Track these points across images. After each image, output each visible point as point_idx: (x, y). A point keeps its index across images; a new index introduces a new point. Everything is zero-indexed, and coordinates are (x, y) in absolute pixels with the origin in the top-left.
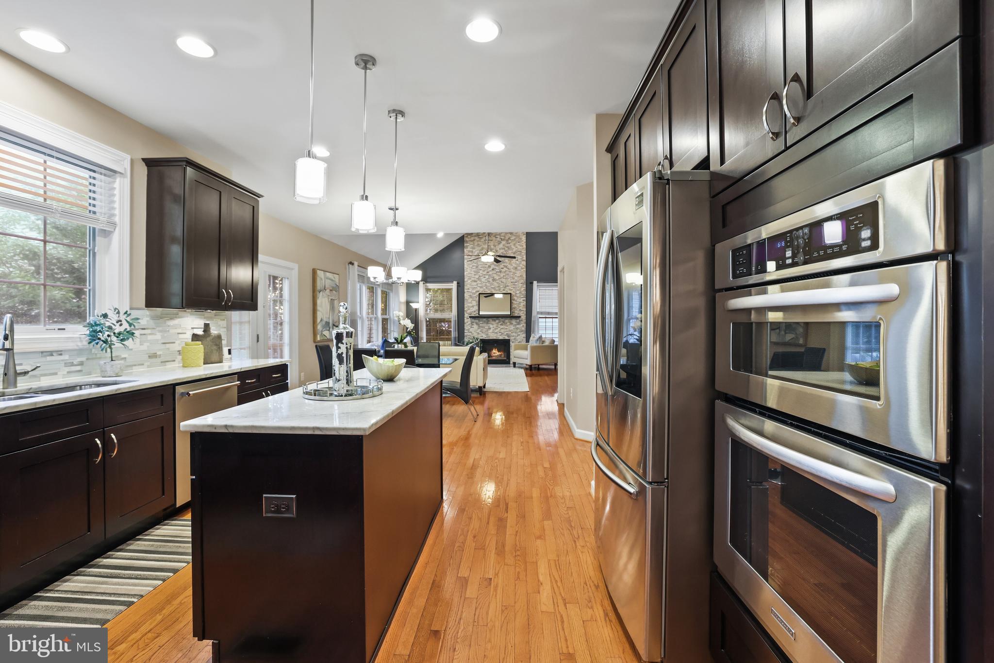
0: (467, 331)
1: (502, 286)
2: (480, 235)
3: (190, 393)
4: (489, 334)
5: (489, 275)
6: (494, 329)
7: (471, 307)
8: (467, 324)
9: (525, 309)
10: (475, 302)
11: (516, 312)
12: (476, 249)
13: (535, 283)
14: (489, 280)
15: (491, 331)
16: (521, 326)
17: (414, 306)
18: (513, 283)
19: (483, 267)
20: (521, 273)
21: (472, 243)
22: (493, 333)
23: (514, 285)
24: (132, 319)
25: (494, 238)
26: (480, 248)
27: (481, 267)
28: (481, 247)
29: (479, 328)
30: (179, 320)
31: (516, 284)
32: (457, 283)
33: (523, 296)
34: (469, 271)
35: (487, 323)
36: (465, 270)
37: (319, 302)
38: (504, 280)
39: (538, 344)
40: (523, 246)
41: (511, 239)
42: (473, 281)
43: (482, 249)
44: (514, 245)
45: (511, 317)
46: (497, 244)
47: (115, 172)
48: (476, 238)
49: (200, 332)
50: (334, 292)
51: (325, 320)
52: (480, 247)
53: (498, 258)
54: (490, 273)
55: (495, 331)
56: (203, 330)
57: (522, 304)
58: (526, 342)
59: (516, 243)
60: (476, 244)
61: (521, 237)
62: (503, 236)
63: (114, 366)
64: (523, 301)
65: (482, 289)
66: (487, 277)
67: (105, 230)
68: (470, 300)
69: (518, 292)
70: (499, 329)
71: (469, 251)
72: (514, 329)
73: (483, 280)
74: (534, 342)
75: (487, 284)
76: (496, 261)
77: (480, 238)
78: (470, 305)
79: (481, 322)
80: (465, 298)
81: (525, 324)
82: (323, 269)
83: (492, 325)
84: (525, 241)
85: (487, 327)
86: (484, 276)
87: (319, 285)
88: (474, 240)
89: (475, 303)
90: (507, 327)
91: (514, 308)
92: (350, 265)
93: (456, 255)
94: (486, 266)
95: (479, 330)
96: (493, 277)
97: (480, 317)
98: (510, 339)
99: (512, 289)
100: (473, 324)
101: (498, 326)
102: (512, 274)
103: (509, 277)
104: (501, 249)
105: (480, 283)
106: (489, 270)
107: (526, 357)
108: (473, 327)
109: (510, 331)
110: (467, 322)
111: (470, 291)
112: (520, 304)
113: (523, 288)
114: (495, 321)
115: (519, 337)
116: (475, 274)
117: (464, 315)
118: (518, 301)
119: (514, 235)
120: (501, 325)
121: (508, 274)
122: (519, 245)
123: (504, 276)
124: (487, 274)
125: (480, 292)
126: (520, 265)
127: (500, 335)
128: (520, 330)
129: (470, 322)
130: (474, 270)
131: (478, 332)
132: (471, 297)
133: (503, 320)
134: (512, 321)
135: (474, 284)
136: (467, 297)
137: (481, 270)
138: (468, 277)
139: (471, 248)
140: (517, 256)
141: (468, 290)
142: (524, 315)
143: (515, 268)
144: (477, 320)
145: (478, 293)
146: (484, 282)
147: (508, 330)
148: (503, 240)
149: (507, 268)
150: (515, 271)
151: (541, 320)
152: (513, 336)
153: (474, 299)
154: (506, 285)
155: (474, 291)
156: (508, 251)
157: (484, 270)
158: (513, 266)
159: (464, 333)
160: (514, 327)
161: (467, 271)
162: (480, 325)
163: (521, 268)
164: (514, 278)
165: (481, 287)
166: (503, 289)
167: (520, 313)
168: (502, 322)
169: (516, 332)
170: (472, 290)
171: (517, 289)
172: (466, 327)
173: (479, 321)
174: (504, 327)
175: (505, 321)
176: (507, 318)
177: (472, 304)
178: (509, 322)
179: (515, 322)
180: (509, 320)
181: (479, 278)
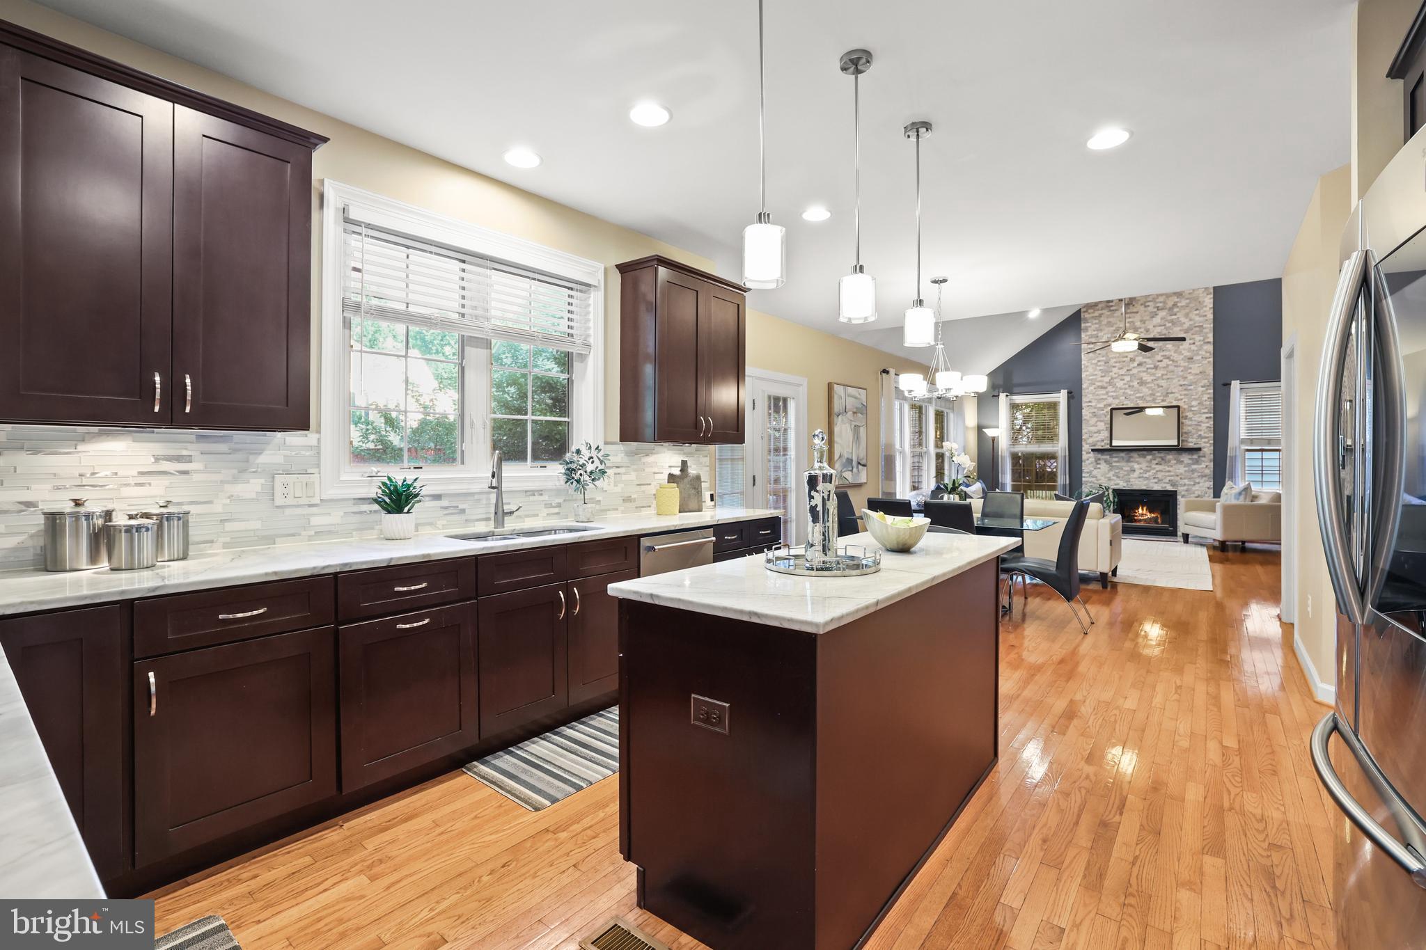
0: (1088, 475)
1: (1159, 394)
2: (1112, 306)
3: (656, 547)
4: (1131, 480)
5: (1132, 376)
6: (1142, 471)
7: (1095, 433)
8: (1087, 462)
9: (1212, 435)
10: (1103, 424)
11: (1190, 440)
12: (1106, 332)
13: (1235, 385)
14: (1131, 384)
15: (1136, 474)
16: (1203, 465)
17: (990, 432)
18: (1184, 387)
19: (1120, 362)
20: (1203, 365)
21: (1097, 321)
22: (1140, 479)
23: (1186, 389)
24: (603, 456)
25: (1142, 308)
26: (1114, 328)
27: (1116, 362)
28: (1116, 326)
29: (1110, 471)
30: (656, 456)
31: (1192, 387)
32: (1068, 393)
33: (1206, 411)
34: (1091, 370)
35: (1128, 461)
36: (1083, 370)
37: (836, 430)
38: (1163, 383)
39: (1241, 501)
40: (1206, 316)
41: (1179, 304)
42: (1098, 387)
43: (1118, 330)
44: (1187, 315)
45: (1179, 449)
46: (1148, 318)
47: (589, 285)
48: (1103, 311)
49: (677, 471)
50: (860, 415)
51: (846, 456)
52: (1112, 326)
53: (1145, 343)
54: (1135, 371)
55: (1145, 475)
56: (680, 469)
57: (1203, 425)
58: (1214, 497)
59: (1190, 311)
60: (1105, 322)
61: (1201, 299)
62: (1161, 302)
63: (586, 510)
64: (1207, 420)
65: (1117, 401)
66: (1127, 378)
67: (581, 354)
68: (1093, 421)
69: (1194, 403)
70: (1154, 471)
71: (1091, 336)
72: (1185, 471)
73: (1120, 384)
74: (1233, 497)
75: (1127, 391)
76: (1144, 348)
77: (1113, 310)
78: (1093, 429)
79: (1115, 459)
80: (1084, 417)
81: (1212, 463)
82: (843, 383)
83: (1139, 463)
84: (1212, 306)
85: (1128, 468)
86: (1121, 377)
87: (837, 407)
89: (1103, 426)
90: (1171, 469)
91: (1186, 433)
92: (884, 375)
93: (1067, 344)
94: (1125, 359)
95: (1112, 473)
96: (1141, 378)
97: (1113, 450)
98: (1176, 491)
99: (1183, 397)
100: (1099, 462)
101: (1150, 467)
102: (1182, 371)
103: (1174, 377)
104: (1154, 326)
105: (1114, 390)
106: (1132, 365)
107: (1212, 525)
108: (1099, 468)
109: (1177, 476)
110: (1088, 459)
111: (1093, 404)
112: (1200, 425)
113: (1207, 396)
114: (1144, 456)
115: (1197, 487)
116: (1103, 375)
117: (1081, 446)
118: (1195, 420)
119: (1186, 297)
120: (1157, 464)
121: (1173, 371)
122: (1197, 315)
123: (1163, 375)
124: (1128, 373)
125: (1114, 406)
126: (1200, 353)
127: (1156, 483)
128: (1200, 474)
129: (1094, 459)
130: (1101, 368)
131: (1108, 476)
132: (1094, 415)
133: (1162, 455)
134: (1180, 457)
135: (1102, 392)
136: (1086, 415)
137: (1114, 367)
138: (1090, 382)
139: (1094, 331)
140: (1194, 336)
141: (1090, 404)
142: (1208, 445)
143: (1189, 359)
144: (1107, 455)
145: (1110, 408)
146: (1121, 389)
147: (1172, 474)
148: (1162, 309)
149: (1167, 360)
150: (1186, 364)
151: (1248, 455)
152: (1185, 485)
153: (1102, 419)
154: (1169, 391)
155: (1101, 405)
156: (1172, 329)
157: (1120, 367)
158: (1183, 354)
159: (1081, 477)
160: (1187, 469)
161: (1088, 371)
162: (1114, 464)
163: (1202, 358)
164: (1186, 378)
165: (1114, 398)
166: (1162, 398)
167: (1199, 442)
168: (1159, 459)
169: (1189, 479)
170: (1097, 404)
171: (1193, 397)
172: (1086, 468)
173: (1112, 457)
174: (1164, 468)
175: (1166, 457)
176: (1171, 451)
177: (1096, 426)
178: (1175, 459)
179: (1190, 459)
180: (1176, 455)
181: (1112, 382)
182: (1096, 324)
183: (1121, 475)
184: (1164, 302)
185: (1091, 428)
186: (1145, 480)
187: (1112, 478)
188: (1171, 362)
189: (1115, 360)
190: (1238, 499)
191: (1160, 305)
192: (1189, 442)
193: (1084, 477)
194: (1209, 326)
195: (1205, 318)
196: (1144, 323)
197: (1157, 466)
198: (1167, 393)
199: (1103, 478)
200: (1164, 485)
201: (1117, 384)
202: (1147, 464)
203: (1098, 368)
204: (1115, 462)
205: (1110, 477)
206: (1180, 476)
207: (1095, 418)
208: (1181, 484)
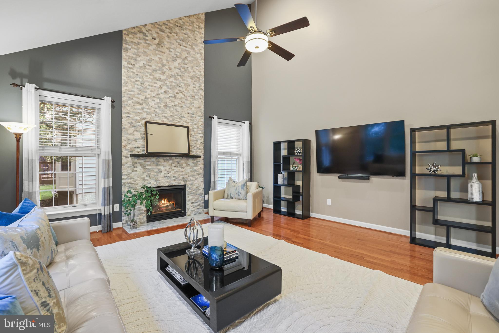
0: (126, 177)
1: (176, 117)
2: (147, 40)
4: (159, 179)
5: (160, 99)
6: (166, 172)
7: (133, 141)
8: (126, 165)
9: (203, 148)
11: (193, 150)
12: (142, 58)
13: (215, 118)
14: (160, 105)
15: (162, 175)
16: (199, 167)
18: (190, 115)
19: (152, 86)
20: (199, 103)
21: (135, 47)
22: (165, 178)
23: (191, 117)
25: (167, 51)
26: (148, 58)
28: (150, 57)
29: (143, 173)
31: (193, 116)
32: (111, 101)
33: (200, 132)
34: (130, 86)
35: (157, 165)
36: (123, 85)
38: (179, 109)
40: (201, 72)
41: (188, 59)
42: (136, 102)
43: (151, 60)
44: (192, 67)
45: (187, 156)
46: (171, 60)
48: (141, 41)
52: (147, 56)
54: (162, 96)
55: (168, 175)
57: (199, 141)
59: (194, 66)
60: (141, 50)
61: (199, 61)
62: (178, 52)
64: (201, 138)
65: (150, 116)
66: (157, 100)
68: (131, 130)
69: (195, 127)
70: (173, 172)
71: (131, 58)
72: (191, 171)
73: (152, 103)
75: (157, 110)
77: (148, 44)
79: (150, 163)
80: (123, 126)
81: (203, 166)
83: (164, 166)
84: (203, 67)
85: (157, 170)
86: (152, 98)
88: (138, 44)
89: (139, 135)
90: (183, 170)
91: (192, 146)
94: (155, 85)
96: (166, 103)
97: (149, 155)
98: (185, 186)
99: (189, 121)
100: (135, 165)
102: (189, 104)
103: (185, 106)
104: (174, 68)
105: (147, 107)
106: (160, 91)
107: (245, 210)
108: (136, 171)
109: (186, 174)
110: (127, 163)
111: (131, 116)
112: (197, 141)
113: (201, 122)
114: (167, 161)
116: (140, 93)
117: (121, 151)
118: (196, 138)
119: (192, 55)
120: (175, 166)
121: (184, 102)
122: (197, 69)
123: (179, 104)
124: (157, 96)
125: (147, 120)
126: (198, 94)
127: (175, 180)
128: (197, 173)
129: (131, 163)
130: (139, 87)
131: (142, 177)
132: (132, 125)
133: (178, 160)
134: (188, 161)
135: (138, 107)
136: (126, 125)
137: (148, 89)
138: (129, 96)
139: (133, 54)
140: (195, 83)
141: (128, 115)
142: (201, 154)
143: (193, 96)
144: (141, 159)
145: (144, 122)
146: (153, 108)
147: (184, 173)
148: (178, 57)
149: (182, 94)
150: (191, 100)
152: (190, 181)
153: (138, 130)
154: (182, 116)
155: (138, 118)
156: (184, 74)
157: (152, 90)
158: (189, 92)
159: (121, 179)
160: (191, 169)
161: (127, 86)
162: (147, 167)
163: (199, 98)
165: (148, 114)
166: (178, 120)
167: (197, 152)
168: (176, 163)
169: (193, 176)
170: (134, 116)
171: (194, 122)
172: (125, 171)
173: (146, 162)
174: (179, 170)
175: (180, 162)
176: (183, 157)
177: (134, 135)
178: (185, 163)
179: (193, 163)
180: (185, 160)
181: (146, 101)
182: (135, 48)
183: (152, 176)
185: (130, 137)
186: (168, 179)
187: (146, 178)
188: (183, 96)
189: (148, 83)
191: (178, 54)
192: (192, 152)
193: (124, 179)
194: (202, 79)
195: (201, 74)
196: (169, 63)
197: (175, 168)
198: (181, 117)
199: (139, 179)
200: (179, 182)
201: (150, 103)
203: (136, 86)
204: (148, 165)
205: (145, 177)
206: (188, 175)
207: (132, 128)
208: (188, 180)
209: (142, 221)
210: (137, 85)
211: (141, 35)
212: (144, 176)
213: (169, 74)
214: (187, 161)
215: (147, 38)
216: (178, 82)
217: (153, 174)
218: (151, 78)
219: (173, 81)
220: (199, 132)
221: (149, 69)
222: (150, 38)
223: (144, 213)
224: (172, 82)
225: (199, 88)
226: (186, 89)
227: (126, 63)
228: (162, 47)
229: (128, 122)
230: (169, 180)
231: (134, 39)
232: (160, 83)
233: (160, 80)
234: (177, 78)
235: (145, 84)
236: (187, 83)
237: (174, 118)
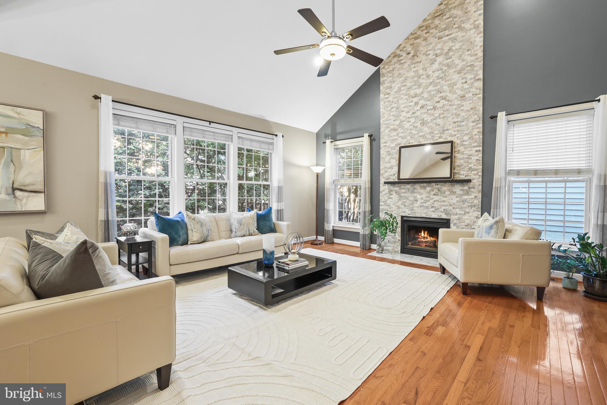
0: (383, 204)
1: (436, 132)
2: (401, 60)
4: (415, 209)
5: (416, 117)
6: (422, 201)
7: (389, 168)
8: (384, 193)
9: (481, 167)
11: (462, 172)
12: (397, 82)
13: (502, 116)
14: (416, 125)
15: (419, 203)
16: (473, 196)
18: (457, 124)
19: (407, 107)
20: (474, 102)
21: (391, 75)
22: (421, 208)
23: (459, 126)
25: (424, 57)
26: (403, 78)
27: (404, 107)
28: (404, 76)
29: (400, 200)
31: (464, 123)
32: (370, 137)
33: (476, 144)
34: (386, 116)
35: (413, 192)
36: (381, 117)
38: (440, 121)
40: (477, 54)
41: (454, 48)
42: (392, 129)
43: (406, 79)
44: (460, 57)
45: (451, 181)
46: (428, 65)
48: (396, 65)
52: (402, 77)
54: (418, 113)
55: (425, 205)
57: (474, 158)
59: (463, 52)
60: (396, 75)
61: (472, 40)
62: (439, 49)
64: (476, 153)
65: (404, 141)
66: (413, 120)
69: (466, 138)
70: (432, 201)
71: (387, 88)
72: (457, 201)
73: (407, 126)
74: (484, 231)
75: (412, 131)
77: (402, 63)
78: (388, 165)
79: (405, 190)
80: (382, 156)
81: (480, 195)
83: (421, 194)
84: (482, 44)
85: (412, 199)
86: (407, 120)
88: (393, 70)
89: (393, 162)
90: (446, 199)
91: (458, 166)
93: (369, 99)
94: (411, 104)
95: (400, 202)
96: (423, 119)
97: (402, 182)
98: (449, 220)
99: (456, 133)
100: (391, 193)
101: (429, 197)
102: (456, 109)
103: (449, 115)
104: (433, 72)
105: (402, 131)
106: (416, 109)
108: (392, 198)
109: (451, 205)
110: (384, 191)
111: (388, 144)
112: (471, 159)
113: (477, 130)
114: (425, 188)
115: (466, 217)
116: (395, 119)
117: (379, 180)
118: (466, 154)
119: (459, 40)
120: (434, 194)
121: (448, 110)
122: (468, 55)
123: (440, 114)
124: (413, 115)
125: (403, 145)
126: (472, 90)
127: (433, 211)
128: (469, 204)
129: (388, 191)
130: (394, 113)
131: (397, 205)
132: (389, 153)
133: (439, 186)
135: (394, 134)
136: (383, 154)
137: (403, 111)
138: (386, 126)
139: (389, 83)
140: (466, 76)
141: (386, 144)
142: (477, 177)
143: (461, 97)
144: (398, 187)
145: (399, 147)
146: (408, 130)
147: (446, 203)
148: (439, 56)
149: (444, 101)
150: (459, 102)
151: (516, 185)
152: (456, 214)
153: (393, 157)
154: (445, 128)
155: (393, 145)
156: (448, 72)
157: (408, 111)
158: (456, 93)
159: (379, 205)
160: (458, 199)
161: (384, 117)
162: (402, 195)
163: (473, 95)
164: (459, 115)
165: (402, 138)
166: (439, 135)
167: (469, 175)
168: (436, 191)
169: (461, 208)
170: (390, 144)
171: (465, 132)
172: (383, 198)
173: (401, 189)
174: (440, 199)
175: (442, 188)
176: (445, 183)
177: (390, 163)
178: (449, 190)
179: (461, 190)
180: (449, 186)
181: (401, 125)
182: (390, 77)
183: (407, 204)
184: (442, 49)
187: (401, 206)
188: (447, 102)
189: (404, 105)
190: (489, 233)
191: (438, 52)
192: (461, 175)
194: (479, 63)
195: (476, 57)
196: (426, 70)
197: (434, 197)
198: (443, 130)
199: (394, 207)
200: (440, 214)
201: (405, 126)
202: (427, 195)
203: (392, 114)
204: (403, 193)
205: (399, 206)
206: (453, 206)
207: (389, 157)
208: (453, 213)
209: (396, 250)
210: (393, 112)
211: (396, 59)
212: (399, 204)
213: (427, 83)
214: (452, 188)
215: (401, 58)
216: (438, 87)
217: (408, 203)
218: (406, 99)
219: (432, 89)
220: (472, 144)
221: (404, 90)
222: (404, 55)
223: (398, 243)
224: (430, 91)
225: (473, 80)
226: (451, 92)
227: (383, 95)
228: (417, 56)
229: (385, 151)
230: (426, 210)
231: (389, 68)
232: (415, 100)
233: (416, 96)
234: (437, 83)
235: (400, 108)
236: (453, 82)
237: (433, 134)
